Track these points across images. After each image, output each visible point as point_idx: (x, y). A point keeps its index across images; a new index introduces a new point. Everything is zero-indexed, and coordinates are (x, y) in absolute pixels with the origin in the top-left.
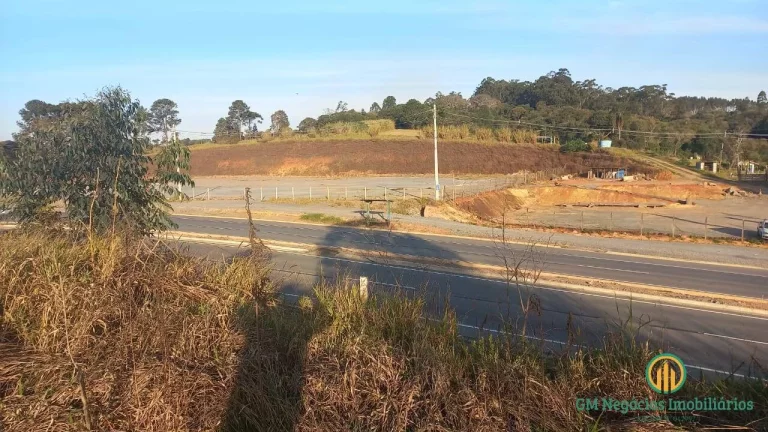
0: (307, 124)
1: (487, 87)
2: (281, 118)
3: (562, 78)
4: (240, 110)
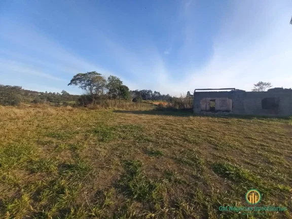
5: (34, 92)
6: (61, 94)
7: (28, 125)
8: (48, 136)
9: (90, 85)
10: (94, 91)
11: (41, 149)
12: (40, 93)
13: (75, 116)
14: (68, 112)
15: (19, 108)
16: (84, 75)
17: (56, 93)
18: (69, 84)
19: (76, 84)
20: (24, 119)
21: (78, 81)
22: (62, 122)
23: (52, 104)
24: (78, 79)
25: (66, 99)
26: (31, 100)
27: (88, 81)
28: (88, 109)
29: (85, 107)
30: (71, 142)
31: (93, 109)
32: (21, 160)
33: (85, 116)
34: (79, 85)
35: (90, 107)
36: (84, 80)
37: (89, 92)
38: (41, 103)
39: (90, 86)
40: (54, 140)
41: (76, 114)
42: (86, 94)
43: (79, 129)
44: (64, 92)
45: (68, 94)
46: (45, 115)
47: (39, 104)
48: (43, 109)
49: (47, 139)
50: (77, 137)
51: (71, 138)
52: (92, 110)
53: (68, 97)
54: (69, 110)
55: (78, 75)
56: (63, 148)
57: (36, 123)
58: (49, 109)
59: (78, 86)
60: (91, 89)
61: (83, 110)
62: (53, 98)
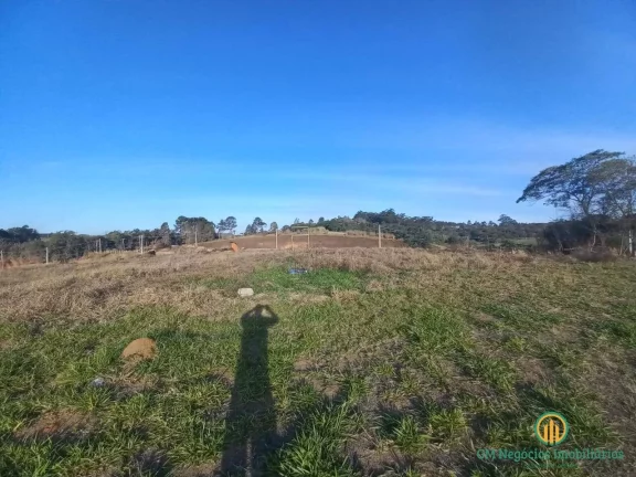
0: (285, 228)
1: (360, 215)
2: (274, 225)
3: (391, 212)
4: (259, 222)
5: (450, 224)
6: (498, 223)
7: (447, 283)
8: (483, 310)
9: (581, 192)
10: (595, 209)
11: (475, 333)
12: (460, 224)
13: (539, 277)
14: (518, 264)
15: (430, 252)
16: (562, 168)
17: (488, 222)
18: (520, 199)
19: (538, 196)
20: (442, 271)
21: (541, 189)
22: (509, 286)
23: (479, 244)
24: (542, 184)
25: (508, 234)
26: (446, 237)
27: (575, 182)
28: (575, 260)
29: (567, 253)
30: (541, 339)
31: (595, 260)
32: (447, 343)
33: (568, 279)
34: (547, 196)
35: (581, 253)
36: (562, 182)
37: (579, 211)
38: (462, 242)
39: (581, 196)
40: (500, 323)
41: (541, 270)
42: (567, 218)
43: (556, 310)
44: (504, 219)
45: (514, 223)
46: (472, 267)
47: (459, 246)
48: (468, 254)
49: (482, 316)
50: (554, 331)
51: (538, 329)
52: (590, 264)
53: (513, 228)
54: (521, 259)
55: (543, 173)
56: (522, 349)
57: (459, 280)
58: (478, 255)
59: (542, 201)
60: (584, 205)
61: (561, 260)
62: (481, 232)
